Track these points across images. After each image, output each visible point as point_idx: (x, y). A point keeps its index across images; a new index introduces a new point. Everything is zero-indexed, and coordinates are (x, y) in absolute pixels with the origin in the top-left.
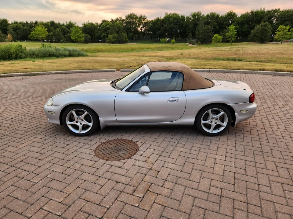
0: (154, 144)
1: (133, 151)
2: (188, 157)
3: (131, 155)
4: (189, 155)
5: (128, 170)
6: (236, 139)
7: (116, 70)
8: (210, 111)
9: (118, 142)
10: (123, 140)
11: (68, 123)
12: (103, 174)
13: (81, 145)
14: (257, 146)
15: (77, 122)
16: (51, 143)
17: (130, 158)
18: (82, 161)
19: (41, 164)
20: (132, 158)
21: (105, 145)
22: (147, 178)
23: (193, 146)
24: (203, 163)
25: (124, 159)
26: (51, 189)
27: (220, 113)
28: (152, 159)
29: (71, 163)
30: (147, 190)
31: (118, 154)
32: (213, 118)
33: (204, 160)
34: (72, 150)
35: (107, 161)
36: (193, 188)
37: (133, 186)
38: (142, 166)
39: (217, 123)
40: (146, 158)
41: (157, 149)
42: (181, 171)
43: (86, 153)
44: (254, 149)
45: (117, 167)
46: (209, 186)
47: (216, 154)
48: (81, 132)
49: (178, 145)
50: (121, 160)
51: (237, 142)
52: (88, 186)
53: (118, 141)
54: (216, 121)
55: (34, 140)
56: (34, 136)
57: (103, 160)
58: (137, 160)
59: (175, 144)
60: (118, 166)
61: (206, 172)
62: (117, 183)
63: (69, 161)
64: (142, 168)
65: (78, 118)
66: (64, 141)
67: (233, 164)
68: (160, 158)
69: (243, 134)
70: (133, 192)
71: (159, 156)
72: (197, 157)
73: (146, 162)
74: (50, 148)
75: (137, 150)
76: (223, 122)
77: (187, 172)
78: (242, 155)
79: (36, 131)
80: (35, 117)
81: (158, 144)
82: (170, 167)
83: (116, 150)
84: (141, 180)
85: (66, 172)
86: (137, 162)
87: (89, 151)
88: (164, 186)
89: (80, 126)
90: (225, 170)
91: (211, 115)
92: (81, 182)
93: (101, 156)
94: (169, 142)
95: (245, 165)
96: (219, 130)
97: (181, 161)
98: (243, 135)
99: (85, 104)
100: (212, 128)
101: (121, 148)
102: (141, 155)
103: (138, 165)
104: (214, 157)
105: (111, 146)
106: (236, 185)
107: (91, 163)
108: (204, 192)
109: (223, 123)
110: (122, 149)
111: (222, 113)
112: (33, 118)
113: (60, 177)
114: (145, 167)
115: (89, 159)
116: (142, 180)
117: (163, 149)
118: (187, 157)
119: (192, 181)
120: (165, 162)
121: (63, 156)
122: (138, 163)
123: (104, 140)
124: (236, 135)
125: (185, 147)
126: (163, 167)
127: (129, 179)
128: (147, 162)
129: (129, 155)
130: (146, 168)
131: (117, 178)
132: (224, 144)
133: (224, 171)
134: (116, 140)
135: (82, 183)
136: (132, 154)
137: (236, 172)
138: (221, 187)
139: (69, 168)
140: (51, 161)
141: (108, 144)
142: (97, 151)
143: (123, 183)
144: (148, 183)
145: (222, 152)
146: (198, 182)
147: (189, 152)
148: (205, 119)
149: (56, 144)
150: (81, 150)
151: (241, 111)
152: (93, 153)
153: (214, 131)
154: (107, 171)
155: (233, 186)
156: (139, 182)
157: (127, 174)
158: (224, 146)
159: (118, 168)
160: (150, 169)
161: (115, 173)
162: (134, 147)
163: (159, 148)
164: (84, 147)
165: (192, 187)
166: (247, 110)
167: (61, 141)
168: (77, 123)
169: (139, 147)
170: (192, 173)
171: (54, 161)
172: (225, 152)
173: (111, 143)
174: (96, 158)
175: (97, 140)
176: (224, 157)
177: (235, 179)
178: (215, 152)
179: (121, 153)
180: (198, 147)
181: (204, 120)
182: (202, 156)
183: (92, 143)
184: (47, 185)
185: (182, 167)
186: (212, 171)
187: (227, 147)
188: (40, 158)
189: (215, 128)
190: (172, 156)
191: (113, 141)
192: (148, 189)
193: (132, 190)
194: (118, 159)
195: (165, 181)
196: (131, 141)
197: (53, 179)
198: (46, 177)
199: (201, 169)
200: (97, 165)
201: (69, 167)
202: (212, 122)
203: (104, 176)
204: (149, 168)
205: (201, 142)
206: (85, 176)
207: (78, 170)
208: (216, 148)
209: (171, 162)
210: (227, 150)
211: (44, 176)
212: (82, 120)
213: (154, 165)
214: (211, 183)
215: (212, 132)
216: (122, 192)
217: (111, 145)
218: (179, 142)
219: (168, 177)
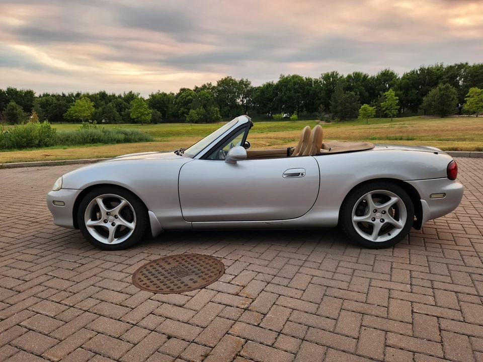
0: (257, 262)
1: (212, 274)
2: (330, 285)
3: (206, 283)
4: (332, 283)
5: (197, 312)
6: (427, 253)
8: (369, 196)
9: (183, 260)
10: (194, 256)
11: (89, 222)
12: (141, 318)
13: (108, 265)
14: (476, 265)
15: (105, 221)
16: (51, 262)
17: (204, 288)
18: (104, 295)
19: (16, 300)
20: (209, 287)
21: (157, 264)
22: (238, 328)
23: (338, 266)
24: (362, 297)
25: (190, 289)
26: (18, 350)
27: (390, 199)
28: (251, 290)
29: (79, 297)
30: (237, 355)
31: (180, 280)
32: (376, 211)
33: (366, 291)
34: (88, 274)
35: (155, 294)
36: (346, 349)
37: (205, 346)
38: (228, 303)
39: (386, 221)
40: (238, 287)
41: (262, 271)
42: (315, 314)
43: (115, 278)
44: (470, 271)
45: (175, 305)
46: (383, 346)
47: (389, 280)
48: (112, 240)
49: (307, 264)
50: (184, 291)
51: (431, 259)
52: (102, 345)
53: (184, 257)
54: (384, 217)
55: (19, 258)
56: (24, 252)
57: (146, 292)
58: (219, 292)
59: (300, 263)
60: (177, 303)
61: (371, 315)
62: (169, 338)
63: (75, 293)
64: (227, 307)
65: (107, 214)
66: (76, 258)
67: (431, 300)
68: (270, 288)
69: (440, 244)
70: (203, 358)
71: (266, 284)
72: (349, 287)
73: (237, 295)
74: (45, 270)
75: (222, 272)
76: (397, 218)
77: (328, 315)
78: (446, 281)
79: (28, 243)
80: (37, 222)
81: (267, 262)
82: (289, 305)
83: (177, 273)
84: (225, 332)
85: (61, 316)
86: (218, 295)
87: (123, 275)
88: (275, 345)
89: (112, 229)
90: (415, 311)
91: (372, 205)
92: (89, 336)
93: (144, 284)
94: (287, 259)
95: (459, 301)
96: (389, 235)
97: (314, 293)
98: (441, 247)
99: (123, 184)
100: (376, 231)
101: (187, 269)
102: (229, 283)
103: (220, 301)
104: (385, 286)
105: (168, 267)
106: (445, 344)
107: (121, 297)
108: (372, 359)
109: (398, 220)
110: (191, 271)
111: (394, 199)
112: (33, 222)
113: (46, 325)
114: (235, 305)
115: (119, 290)
116: (227, 333)
117: (274, 272)
118: (328, 287)
119: (342, 335)
120: (280, 295)
121: (66, 284)
122: (219, 298)
123: (155, 256)
124: (425, 246)
125: (321, 268)
126: (274, 306)
127: (198, 330)
128: (240, 294)
129: (203, 283)
130: (237, 307)
131: (170, 327)
132: (403, 262)
133: (412, 314)
134: (180, 256)
135: (90, 339)
136: (211, 279)
137: (441, 316)
138: (412, 349)
139: (71, 307)
140: (39, 295)
141: (162, 263)
142: (139, 275)
143: (183, 338)
144: (238, 338)
145: (401, 275)
146: (356, 337)
147: (331, 277)
148: (359, 213)
149: (59, 265)
150: (106, 274)
151: (433, 196)
152: (130, 279)
153: (379, 237)
154: (151, 313)
155: (439, 346)
156: (219, 336)
157: (195, 320)
158: (405, 266)
159: (175, 308)
160: (245, 309)
161: (167, 318)
162: (214, 268)
163: (268, 270)
164: (113, 268)
165: (342, 349)
166: (444, 194)
167: (71, 258)
168: (107, 222)
169: (226, 267)
170: (340, 317)
171: (44, 295)
172: (408, 277)
173: (170, 260)
174: (133, 289)
175: (142, 256)
176: (409, 286)
177: (440, 330)
178: (387, 277)
179: (186, 279)
180: (350, 267)
181: (357, 215)
182: (360, 284)
183: (130, 262)
184: (13, 342)
185: (317, 305)
186: (386, 313)
187: (410, 267)
188: (18, 288)
189: (382, 232)
190: (292, 284)
191: (174, 257)
192: (239, 352)
193: (200, 354)
194: (179, 289)
195: (279, 335)
196: (211, 256)
197: (30, 330)
198: (18, 325)
199: (359, 310)
200: (131, 302)
201: (71, 305)
202: (374, 219)
203: (144, 323)
204: (243, 306)
205: (354, 260)
206: (102, 324)
207: (91, 310)
208: (387, 269)
209: (291, 295)
210: (413, 273)
211: (14, 323)
212: (116, 217)
213: (255, 302)
214: (386, 339)
215: (376, 239)
216: (177, 358)
217: (169, 264)
218: (309, 259)
219: (286, 327)
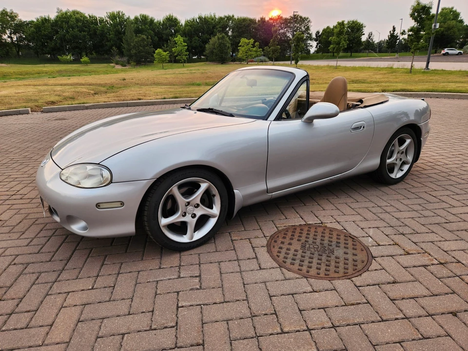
1: (350, 242)
4: (433, 220)
5: (418, 282)
7: (29, 109)
8: (396, 141)
11: (164, 221)
12: (398, 309)
13: (230, 267)
15: (184, 215)
17: (373, 257)
20: (375, 255)
23: (406, 205)
25: (367, 263)
27: (405, 141)
28: (408, 245)
31: (338, 257)
32: (398, 153)
34: (233, 285)
35: (350, 279)
39: (403, 160)
40: (395, 247)
43: (275, 278)
47: (452, 206)
48: (192, 236)
49: (386, 209)
50: (366, 267)
53: (289, 233)
54: (402, 156)
58: (391, 256)
59: (381, 210)
60: (389, 281)
62: (454, 314)
64: (427, 267)
65: (186, 204)
66: (170, 272)
68: (413, 239)
72: (446, 219)
73: (409, 254)
75: (353, 237)
81: (360, 217)
83: (317, 251)
87: (274, 273)
89: (192, 223)
91: (397, 148)
93: (318, 274)
94: (366, 209)
96: (402, 171)
97: (443, 232)
100: (396, 169)
101: (318, 244)
102: (380, 245)
103: (412, 265)
105: (297, 248)
110: (326, 245)
111: (408, 141)
114: (429, 263)
117: (384, 224)
120: (432, 242)
122: (404, 261)
123: (257, 240)
125: (401, 210)
126: (449, 253)
127: (456, 297)
139: (308, 330)
149: (165, 288)
151: (425, 135)
152: (291, 274)
153: (398, 174)
157: (436, 290)
160: (442, 264)
161: (413, 298)
162: (338, 235)
164: (245, 268)
166: (428, 132)
167: (163, 274)
169: (345, 231)
173: (283, 240)
175: (244, 244)
179: (340, 254)
180: (413, 203)
181: (389, 158)
183: (245, 254)
185: (464, 241)
189: (400, 169)
190: (418, 230)
191: (279, 236)
196: (309, 225)
201: (304, 328)
202: (396, 160)
203: (409, 313)
204: (435, 262)
206: (381, 333)
210: (452, 197)
212: (196, 206)
213: (432, 254)
215: (396, 176)
217: (290, 244)
218: (378, 204)
